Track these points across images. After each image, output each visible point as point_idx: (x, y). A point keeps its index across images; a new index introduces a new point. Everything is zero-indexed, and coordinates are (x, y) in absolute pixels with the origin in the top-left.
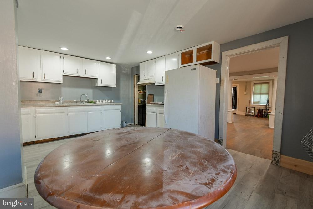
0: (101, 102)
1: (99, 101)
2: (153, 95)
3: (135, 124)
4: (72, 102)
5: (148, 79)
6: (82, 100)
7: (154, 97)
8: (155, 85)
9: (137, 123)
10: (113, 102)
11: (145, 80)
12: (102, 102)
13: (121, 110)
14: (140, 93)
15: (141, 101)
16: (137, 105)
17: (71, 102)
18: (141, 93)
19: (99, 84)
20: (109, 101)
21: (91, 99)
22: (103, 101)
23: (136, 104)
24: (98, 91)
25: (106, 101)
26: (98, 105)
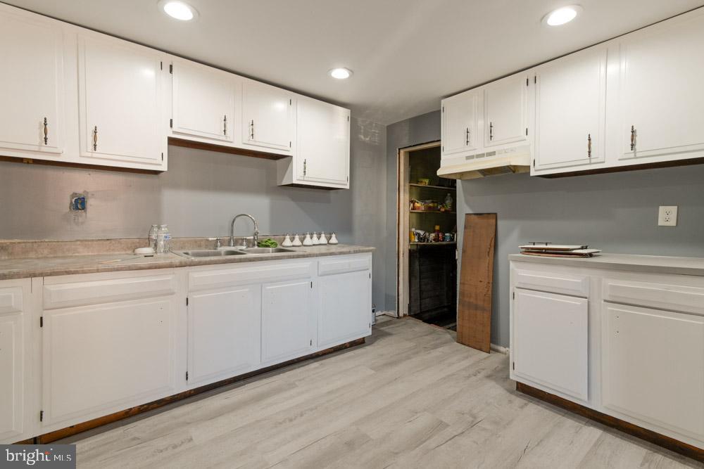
0: (297, 242)
1: (292, 239)
2: (496, 214)
3: (401, 315)
4: (200, 246)
5: (493, 154)
6: (237, 235)
7: (500, 223)
8: (533, 173)
9: (406, 312)
10: (334, 240)
11: (468, 158)
12: (302, 242)
13: (370, 271)
14: (414, 208)
15: (419, 234)
16: (408, 251)
17: (197, 243)
18: (419, 208)
19: (297, 177)
20: (323, 240)
21: (264, 232)
22: (304, 238)
23: (404, 248)
24: (287, 204)
25: (315, 240)
26: (298, 257)
